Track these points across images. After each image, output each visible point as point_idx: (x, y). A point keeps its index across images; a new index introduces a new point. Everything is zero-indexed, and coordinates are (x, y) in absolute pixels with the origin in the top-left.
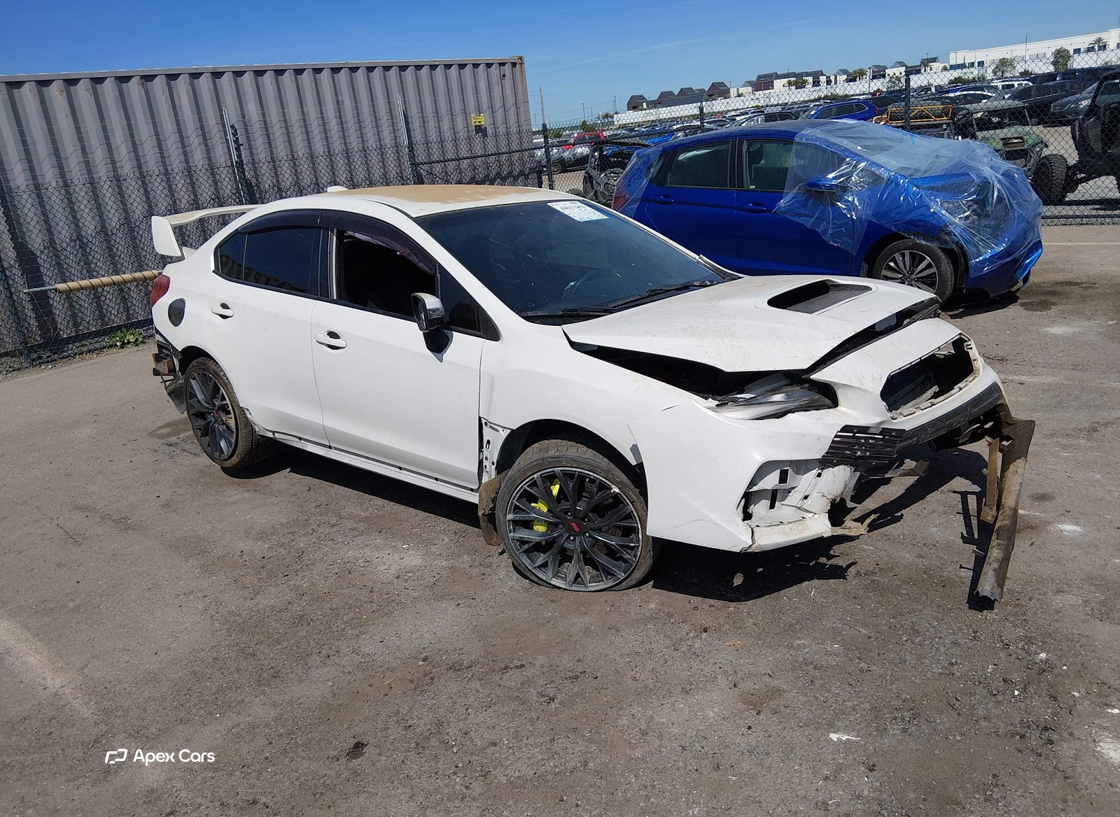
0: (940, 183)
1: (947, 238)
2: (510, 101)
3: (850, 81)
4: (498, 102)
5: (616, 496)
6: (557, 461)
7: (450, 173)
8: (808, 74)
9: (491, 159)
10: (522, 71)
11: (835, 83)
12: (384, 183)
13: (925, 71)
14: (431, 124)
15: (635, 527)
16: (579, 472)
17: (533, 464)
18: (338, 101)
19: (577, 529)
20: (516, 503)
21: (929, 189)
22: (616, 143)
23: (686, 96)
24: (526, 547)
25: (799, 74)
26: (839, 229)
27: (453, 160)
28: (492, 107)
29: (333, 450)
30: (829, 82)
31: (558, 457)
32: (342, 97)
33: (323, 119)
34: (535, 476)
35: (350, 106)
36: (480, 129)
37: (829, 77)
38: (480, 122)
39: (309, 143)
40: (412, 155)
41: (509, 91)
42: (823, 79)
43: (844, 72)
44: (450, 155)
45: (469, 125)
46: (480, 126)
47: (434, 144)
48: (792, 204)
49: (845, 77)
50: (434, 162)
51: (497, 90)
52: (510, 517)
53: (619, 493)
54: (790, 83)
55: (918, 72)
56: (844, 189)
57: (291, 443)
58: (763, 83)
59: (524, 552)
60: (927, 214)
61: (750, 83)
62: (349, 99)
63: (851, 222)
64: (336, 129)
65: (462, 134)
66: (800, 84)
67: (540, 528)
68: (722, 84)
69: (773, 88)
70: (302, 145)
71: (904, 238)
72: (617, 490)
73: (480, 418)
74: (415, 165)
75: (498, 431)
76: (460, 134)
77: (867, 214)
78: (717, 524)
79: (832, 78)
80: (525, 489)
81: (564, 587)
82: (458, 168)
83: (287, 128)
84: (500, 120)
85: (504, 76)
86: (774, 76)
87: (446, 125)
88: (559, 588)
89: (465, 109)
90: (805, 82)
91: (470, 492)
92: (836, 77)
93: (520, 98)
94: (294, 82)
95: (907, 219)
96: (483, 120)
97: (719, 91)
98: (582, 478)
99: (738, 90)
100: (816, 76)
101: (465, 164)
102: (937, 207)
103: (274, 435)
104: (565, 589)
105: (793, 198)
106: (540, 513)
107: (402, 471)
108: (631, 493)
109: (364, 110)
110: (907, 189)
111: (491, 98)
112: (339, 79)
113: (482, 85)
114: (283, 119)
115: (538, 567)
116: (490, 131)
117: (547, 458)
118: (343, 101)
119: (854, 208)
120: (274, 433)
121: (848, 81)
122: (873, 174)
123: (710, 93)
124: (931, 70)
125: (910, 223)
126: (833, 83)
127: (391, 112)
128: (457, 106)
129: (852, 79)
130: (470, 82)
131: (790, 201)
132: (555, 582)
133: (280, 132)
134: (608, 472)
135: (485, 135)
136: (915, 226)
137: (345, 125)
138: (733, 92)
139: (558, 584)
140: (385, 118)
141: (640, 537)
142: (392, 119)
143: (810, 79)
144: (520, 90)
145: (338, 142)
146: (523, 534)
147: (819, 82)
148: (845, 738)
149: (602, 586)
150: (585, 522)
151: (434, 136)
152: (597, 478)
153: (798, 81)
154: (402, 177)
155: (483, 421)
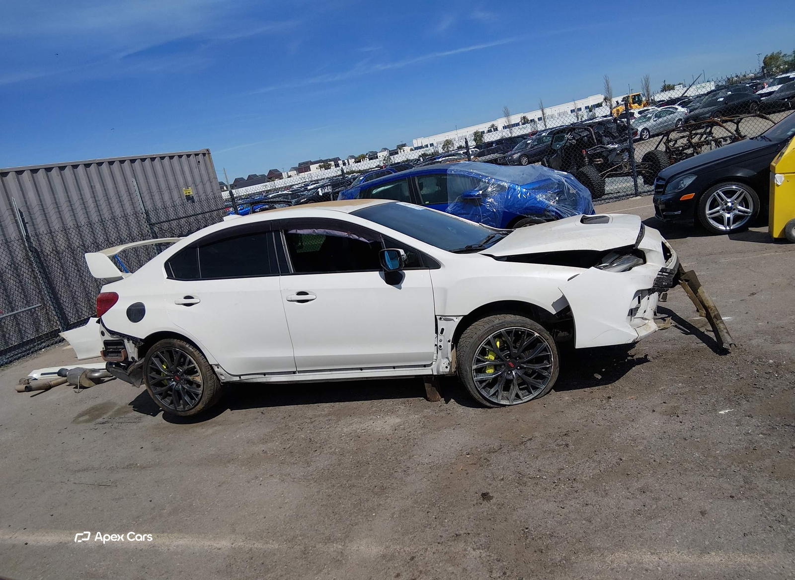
0: (537, 186)
1: (548, 213)
2: (206, 178)
3: (358, 162)
4: (198, 180)
5: (537, 338)
6: (502, 325)
7: (174, 229)
8: (331, 160)
9: (199, 217)
10: (210, 159)
11: (349, 164)
12: (130, 240)
13: (401, 152)
14: (157, 197)
15: (548, 355)
16: (516, 329)
17: (488, 330)
18: (91, 186)
19: (512, 366)
20: (478, 357)
21: (533, 189)
22: (268, 202)
23: (253, 180)
24: (484, 384)
25: (325, 160)
26: (486, 219)
27: (174, 220)
28: (194, 183)
29: (297, 374)
30: (344, 164)
31: (502, 323)
32: (94, 183)
33: (82, 199)
34: (489, 337)
35: (100, 189)
36: (189, 198)
37: (344, 161)
38: (189, 193)
39: (75, 217)
40: (148, 219)
41: (203, 172)
42: (340, 162)
43: (352, 157)
44: (172, 216)
45: (182, 196)
46: (189, 195)
47: (160, 210)
48: (455, 208)
49: (353, 160)
50: (162, 222)
51: (196, 171)
52: (474, 367)
53: (539, 336)
54: (321, 167)
55: (397, 153)
56: (485, 195)
57: (255, 381)
58: (303, 168)
59: (483, 388)
60: (536, 202)
61: (295, 169)
62: (99, 184)
63: (493, 213)
64: (92, 205)
65: (178, 202)
66: (327, 167)
67: (490, 371)
68: (276, 171)
69: (310, 170)
70: (70, 219)
71: (525, 217)
72: (537, 334)
73: (435, 316)
74: (152, 225)
75: (453, 320)
76: (177, 202)
77: (501, 208)
78: (618, 330)
79: (346, 161)
80: (483, 347)
81: (508, 404)
82: (179, 225)
83: (58, 208)
84: (201, 191)
85: (199, 162)
86: (309, 163)
87: (166, 197)
88: (506, 405)
89: (177, 185)
90: (330, 165)
91: (424, 368)
92: (348, 160)
93: (212, 175)
94: (60, 176)
95: (524, 207)
96: (191, 192)
97: (274, 175)
98: (517, 332)
99: (287, 173)
100: (336, 160)
101: (183, 221)
102: (541, 197)
103: (240, 378)
104: (509, 405)
105: (455, 205)
106: (491, 361)
107: (363, 371)
108: (545, 334)
109: (110, 191)
110: (521, 191)
111: (193, 177)
112: (90, 171)
113: (186, 169)
114: (54, 202)
115: (492, 395)
116: (196, 199)
117: (495, 325)
118: (95, 186)
119: (493, 206)
120: (240, 376)
121: (356, 162)
122: (499, 185)
123: (270, 176)
124: (404, 151)
125: (527, 208)
126: (347, 164)
127: (128, 191)
128: (172, 183)
129: (358, 161)
130: (178, 167)
131: (453, 207)
132: (503, 402)
133: (53, 211)
134: (531, 325)
135: (193, 202)
136: (530, 210)
137: (98, 203)
138: (284, 175)
139: (505, 403)
140: (125, 195)
141: (552, 360)
142: (130, 195)
143: (333, 163)
144: (210, 170)
145: (95, 214)
146: (481, 377)
147: (338, 165)
148: (727, 411)
149: (531, 397)
150: (517, 360)
151: (160, 205)
152: (526, 330)
153: (325, 165)
154: (142, 234)
155: (438, 317)
